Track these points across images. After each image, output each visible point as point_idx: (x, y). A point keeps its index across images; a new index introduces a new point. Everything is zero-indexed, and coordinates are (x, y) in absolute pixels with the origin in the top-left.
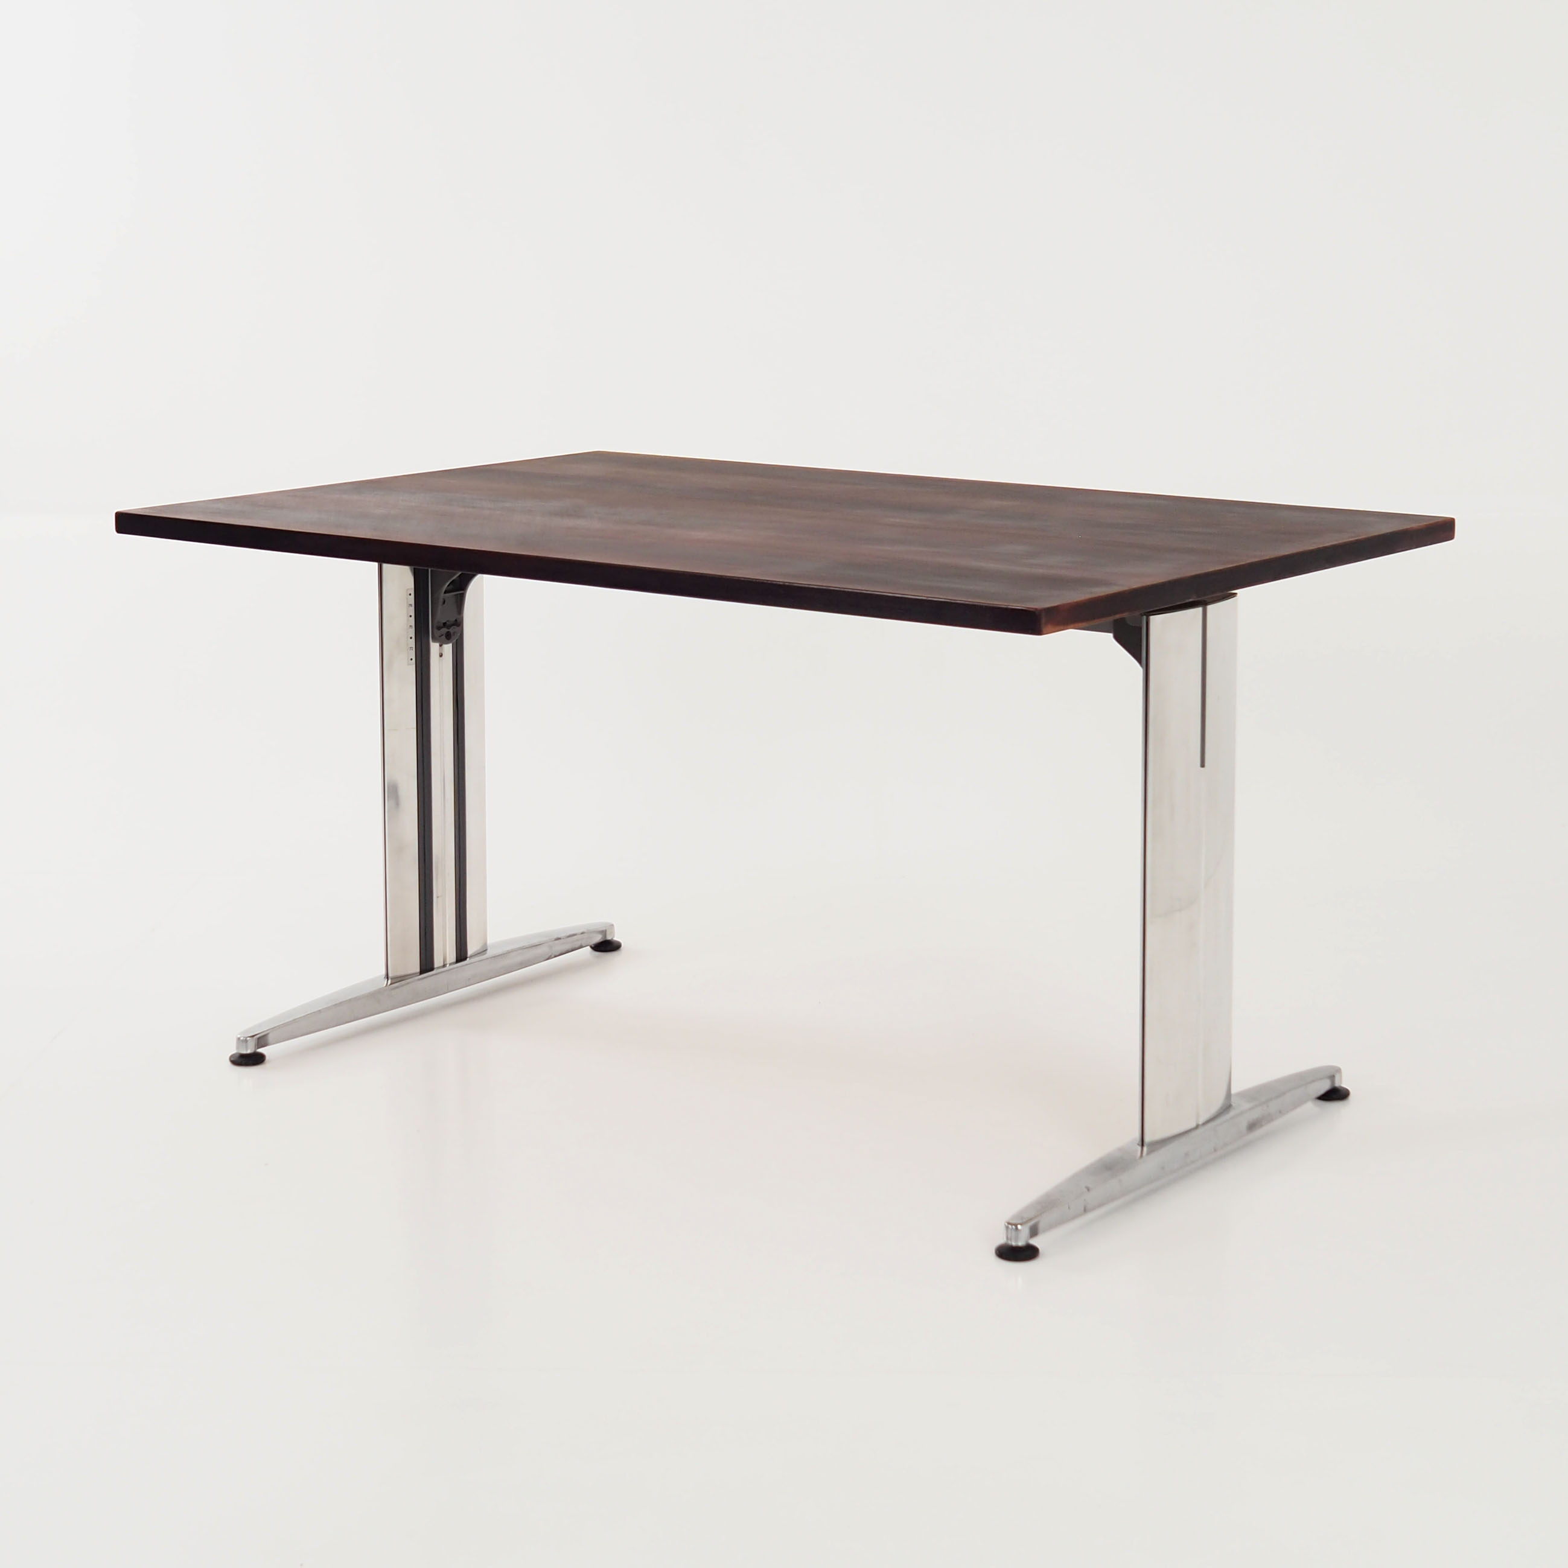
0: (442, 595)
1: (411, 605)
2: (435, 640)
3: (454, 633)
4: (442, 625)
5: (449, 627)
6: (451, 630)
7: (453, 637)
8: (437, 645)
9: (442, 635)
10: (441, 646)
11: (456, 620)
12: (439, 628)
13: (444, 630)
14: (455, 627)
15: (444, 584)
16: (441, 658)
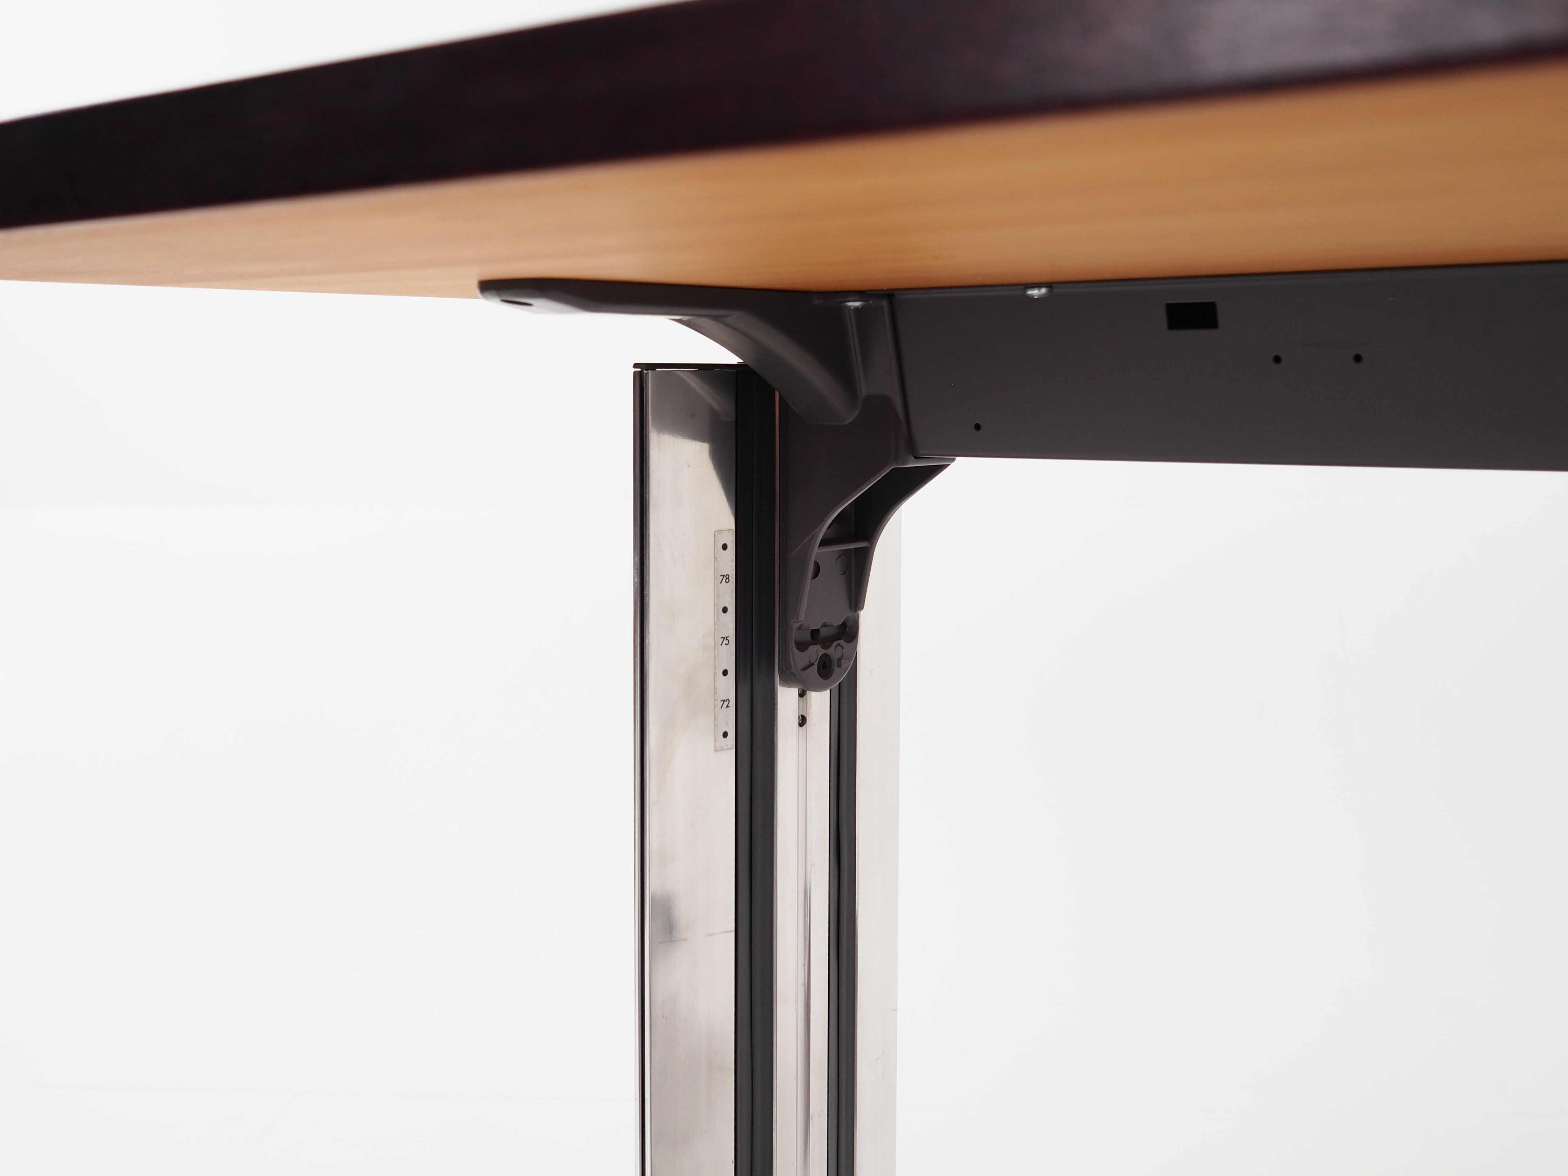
0: (816, 551)
1: (726, 578)
2: (789, 679)
3: (839, 660)
4: (807, 636)
5: (827, 642)
6: (830, 651)
7: (837, 670)
8: (794, 692)
9: (812, 665)
10: (802, 694)
11: (844, 625)
12: (802, 646)
13: (815, 652)
14: (842, 642)
15: (822, 520)
16: (800, 728)
